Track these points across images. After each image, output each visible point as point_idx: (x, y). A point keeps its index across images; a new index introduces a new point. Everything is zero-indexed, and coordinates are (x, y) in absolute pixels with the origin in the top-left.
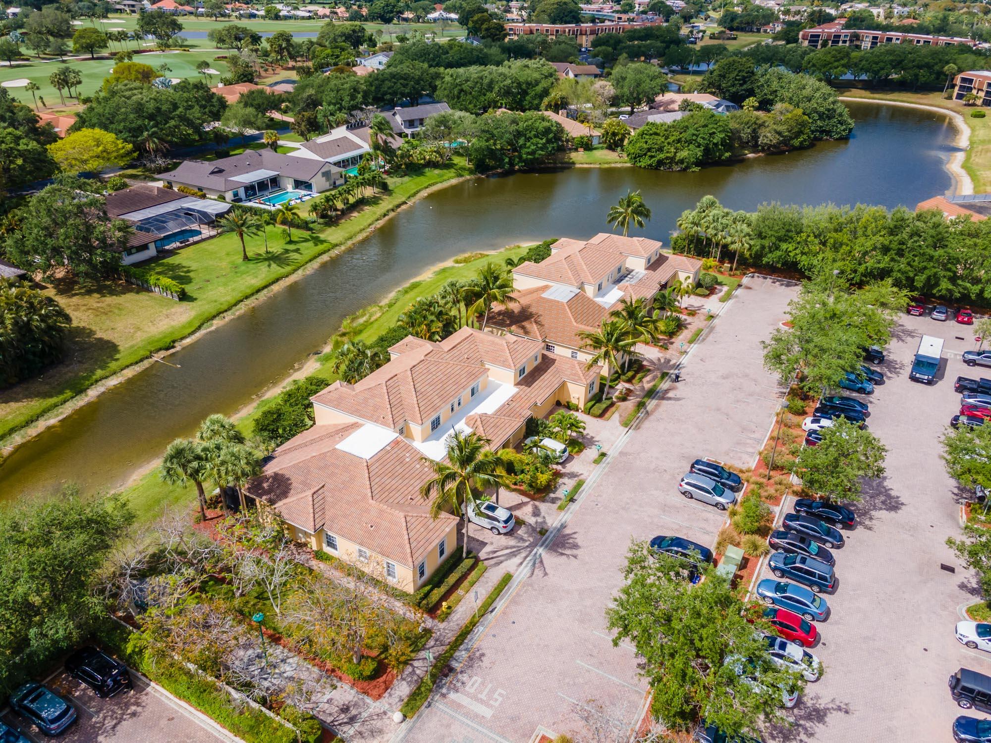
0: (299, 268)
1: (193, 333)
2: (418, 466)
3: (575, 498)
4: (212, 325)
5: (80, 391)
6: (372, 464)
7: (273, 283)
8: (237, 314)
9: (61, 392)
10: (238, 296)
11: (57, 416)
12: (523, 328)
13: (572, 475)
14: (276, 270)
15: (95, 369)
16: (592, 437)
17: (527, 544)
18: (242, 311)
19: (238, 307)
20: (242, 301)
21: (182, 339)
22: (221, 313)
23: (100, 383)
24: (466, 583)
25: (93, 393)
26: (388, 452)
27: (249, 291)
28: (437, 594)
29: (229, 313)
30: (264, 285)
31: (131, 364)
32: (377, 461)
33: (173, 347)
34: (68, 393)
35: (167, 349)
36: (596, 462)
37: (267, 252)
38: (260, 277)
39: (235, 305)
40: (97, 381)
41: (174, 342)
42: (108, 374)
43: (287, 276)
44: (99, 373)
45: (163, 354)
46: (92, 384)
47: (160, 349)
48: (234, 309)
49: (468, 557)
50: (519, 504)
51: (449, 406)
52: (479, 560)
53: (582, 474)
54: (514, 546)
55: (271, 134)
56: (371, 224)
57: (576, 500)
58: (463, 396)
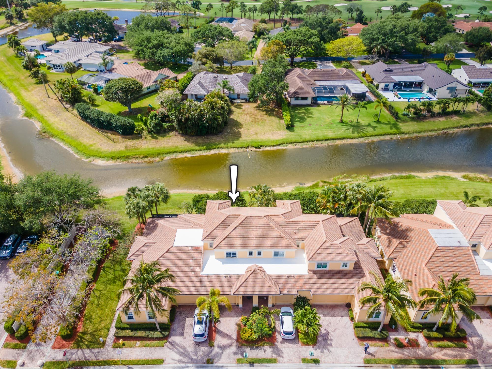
0: (363, 137)
1: (274, 146)
2: (191, 268)
3: (255, 365)
4: (286, 146)
5: (209, 149)
6: (174, 250)
7: (340, 139)
8: (304, 146)
9: (203, 146)
10: (314, 137)
11: (193, 154)
12: (390, 241)
13: (278, 352)
14: (349, 133)
15: (222, 143)
16: (331, 345)
17: (195, 357)
18: (307, 146)
19: (308, 143)
20: (313, 141)
21: (266, 146)
22: (296, 142)
23: (219, 149)
24: (145, 343)
25: (213, 152)
26: (188, 250)
27: (321, 138)
28: (128, 333)
29: (300, 144)
30: (333, 138)
31: (236, 147)
32: (177, 250)
33: (260, 148)
34: (204, 148)
35: (256, 148)
36: (305, 361)
37: (357, 122)
38: (336, 133)
39: (308, 142)
40: (218, 148)
41: (261, 146)
42: (224, 147)
43: (352, 139)
44: (222, 145)
45: (253, 149)
46: (215, 148)
47: (253, 147)
48: (305, 143)
49: (161, 332)
50: (227, 335)
51: (247, 251)
52: (166, 340)
53: (283, 357)
54: (187, 352)
55: (451, 55)
56: (445, 129)
57: (253, 366)
58: (263, 251)
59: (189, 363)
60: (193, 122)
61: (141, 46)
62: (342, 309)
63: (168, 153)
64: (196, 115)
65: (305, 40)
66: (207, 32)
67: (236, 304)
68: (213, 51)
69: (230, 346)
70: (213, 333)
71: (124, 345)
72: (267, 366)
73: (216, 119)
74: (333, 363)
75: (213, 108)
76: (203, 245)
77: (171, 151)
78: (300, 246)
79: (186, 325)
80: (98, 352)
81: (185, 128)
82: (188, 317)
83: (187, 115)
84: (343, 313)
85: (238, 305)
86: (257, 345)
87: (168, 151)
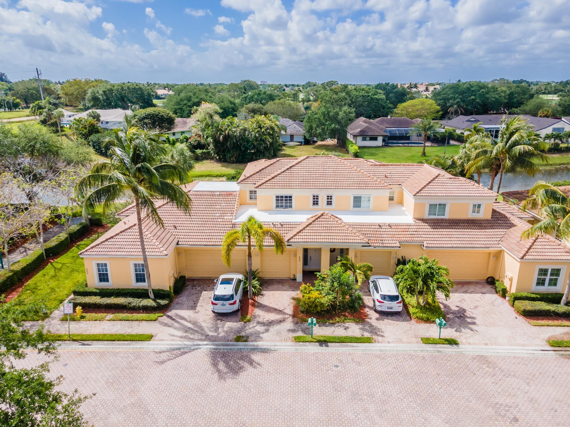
2: (218, 215)
3: (329, 344)
6: (191, 195)
13: (374, 330)
16: (474, 323)
26: (213, 195)
28: (94, 299)
32: (196, 195)
36: (428, 341)
49: (154, 300)
50: (276, 310)
51: (309, 194)
52: (163, 313)
53: (383, 336)
54: (201, 327)
55: (546, 110)
56: (563, 164)
57: (327, 346)
58: (336, 195)
59: (201, 340)
60: (233, 142)
61: (179, 105)
62: (480, 286)
63: (199, 177)
64: (238, 132)
65: (369, 96)
66: (256, 96)
67: (292, 277)
68: (262, 108)
69: (281, 321)
70: (250, 306)
71: (82, 317)
72: (353, 346)
73: (264, 141)
74: (486, 344)
75: (260, 127)
76: (239, 190)
77: (204, 174)
78: (395, 199)
79: (201, 299)
80: (31, 326)
81: (224, 151)
82: (205, 291)
83: (227, 132)
84: (484, 290)
85: (295, 279)
86: (331, 322)
87: (200, 174)
